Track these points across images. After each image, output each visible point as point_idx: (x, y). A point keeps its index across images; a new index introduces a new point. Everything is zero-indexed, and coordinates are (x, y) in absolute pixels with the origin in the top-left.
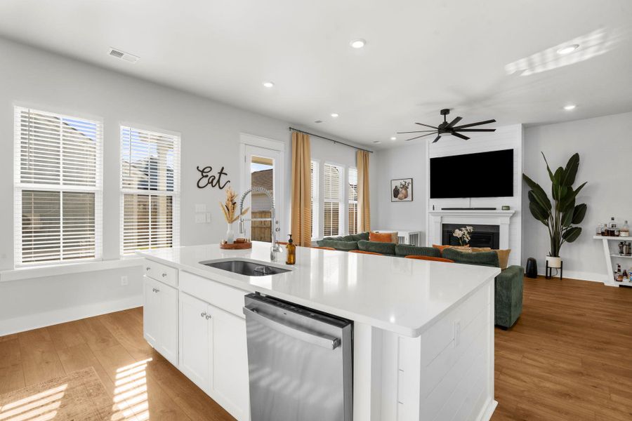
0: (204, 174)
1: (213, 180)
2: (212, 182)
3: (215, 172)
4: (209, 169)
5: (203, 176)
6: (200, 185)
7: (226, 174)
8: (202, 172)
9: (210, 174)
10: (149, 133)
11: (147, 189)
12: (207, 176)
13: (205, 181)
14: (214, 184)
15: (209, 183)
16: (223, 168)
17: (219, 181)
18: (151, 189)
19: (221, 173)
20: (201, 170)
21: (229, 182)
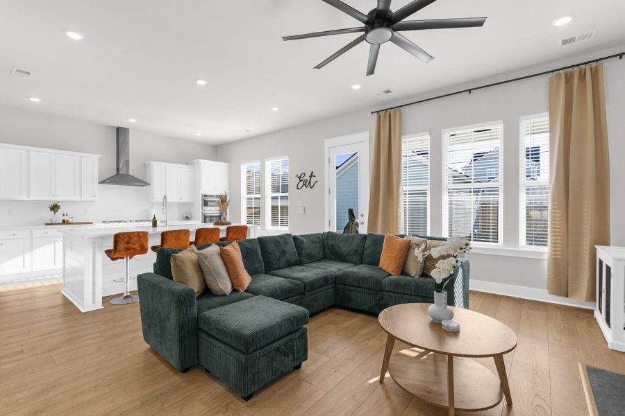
0: (301, 179)
2: (306, 184)
3: (307, 177)
4: (303, 175)
5: (300, 181)
6: (299, 187)
7: (315, 176)
9: (304, 179)
13: (301, 184)
16: (312, 172)
17: (310, 182)
19: (311, 176)
20: (299, 177)
21: (317, 181)
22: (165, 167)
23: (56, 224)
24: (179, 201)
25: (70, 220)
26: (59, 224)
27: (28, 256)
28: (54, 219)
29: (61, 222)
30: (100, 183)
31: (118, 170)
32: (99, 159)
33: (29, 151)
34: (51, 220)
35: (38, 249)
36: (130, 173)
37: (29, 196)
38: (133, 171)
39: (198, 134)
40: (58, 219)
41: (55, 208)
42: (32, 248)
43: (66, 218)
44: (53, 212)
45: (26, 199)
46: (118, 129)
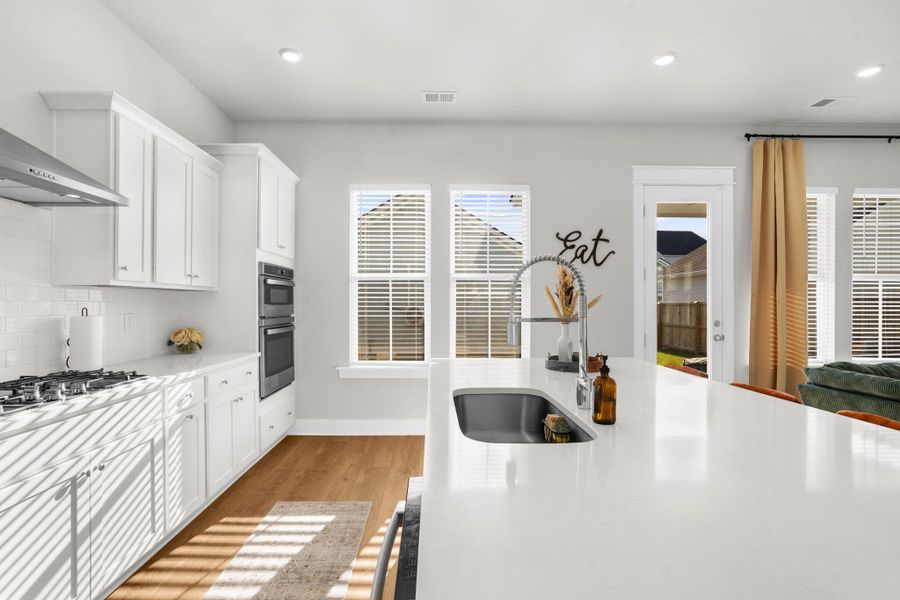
0: (569, 244)
1: (583, 252)
2: (582, 256)
3: (587, 240)
4: (576, 235)
5: (567, 248)
7: (608, 241)
8: (565, 240)
9: (578, 244)
10: (488, 193)
11: (486, 272)
12: (573, 247)
13: (569, 255)
14: (586, 258)
15: (576, 257)
16: (601, 232)
17: (594, 253)
18: (491, 272)
19: (597, 240)
20: (564, 238)
21: (613, 252)
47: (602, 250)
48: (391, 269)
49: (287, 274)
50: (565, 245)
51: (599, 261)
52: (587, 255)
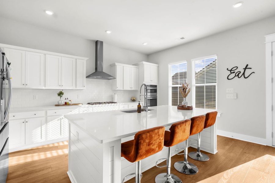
0: (232, 72)
1: (239, 74)
2: (238, 75)
3: (241, 69)
4: (236, 68)
5: (231, 73)
6: (229, 78)
7: (251, 68)
9: (236, 71)
11: (205, 83)
12: (234, 72)
13: (233, 75)
15: (235, 76)
16: (247, 65)
17: (244, 74)
19: (245, 69)
20: (230, 70)
21: (254, 73)
22: (123, 66)
23: (61, 105)
24: (130, 89)
25: (70, 102)
26: (63, 105)
27: (44, 127)
28: (60, 102)
29: (64, 104)
30: (87, 77)
31: (96, 69)
32: (87, 61)
33: (45, 55)
34: (59, 103)
35: (50, 122)
36: (104, 71)
37: (45, 86)
38: (105, 69)
39: (145, 44)
40: (62, 102)
41: (60, 94)
42: (46, 122)
43: (67, 101)
44: (59, 97)
45: (44, 88)
46: (97, 42)
47: (248, 72)
48: (179, 84)
49: (156, 86)
50: (231, 72)
51: (246, 76)
52: (240, 75)
